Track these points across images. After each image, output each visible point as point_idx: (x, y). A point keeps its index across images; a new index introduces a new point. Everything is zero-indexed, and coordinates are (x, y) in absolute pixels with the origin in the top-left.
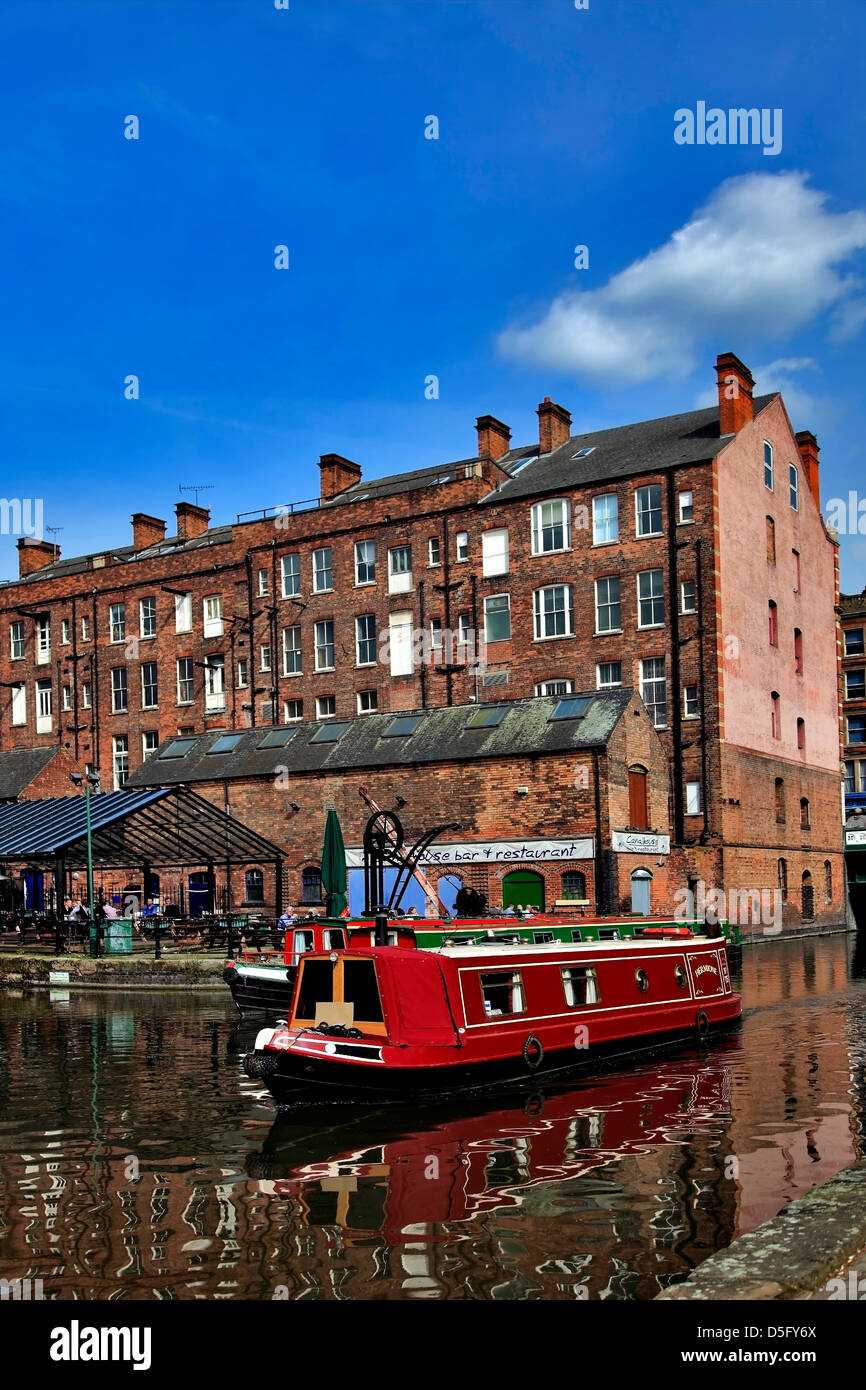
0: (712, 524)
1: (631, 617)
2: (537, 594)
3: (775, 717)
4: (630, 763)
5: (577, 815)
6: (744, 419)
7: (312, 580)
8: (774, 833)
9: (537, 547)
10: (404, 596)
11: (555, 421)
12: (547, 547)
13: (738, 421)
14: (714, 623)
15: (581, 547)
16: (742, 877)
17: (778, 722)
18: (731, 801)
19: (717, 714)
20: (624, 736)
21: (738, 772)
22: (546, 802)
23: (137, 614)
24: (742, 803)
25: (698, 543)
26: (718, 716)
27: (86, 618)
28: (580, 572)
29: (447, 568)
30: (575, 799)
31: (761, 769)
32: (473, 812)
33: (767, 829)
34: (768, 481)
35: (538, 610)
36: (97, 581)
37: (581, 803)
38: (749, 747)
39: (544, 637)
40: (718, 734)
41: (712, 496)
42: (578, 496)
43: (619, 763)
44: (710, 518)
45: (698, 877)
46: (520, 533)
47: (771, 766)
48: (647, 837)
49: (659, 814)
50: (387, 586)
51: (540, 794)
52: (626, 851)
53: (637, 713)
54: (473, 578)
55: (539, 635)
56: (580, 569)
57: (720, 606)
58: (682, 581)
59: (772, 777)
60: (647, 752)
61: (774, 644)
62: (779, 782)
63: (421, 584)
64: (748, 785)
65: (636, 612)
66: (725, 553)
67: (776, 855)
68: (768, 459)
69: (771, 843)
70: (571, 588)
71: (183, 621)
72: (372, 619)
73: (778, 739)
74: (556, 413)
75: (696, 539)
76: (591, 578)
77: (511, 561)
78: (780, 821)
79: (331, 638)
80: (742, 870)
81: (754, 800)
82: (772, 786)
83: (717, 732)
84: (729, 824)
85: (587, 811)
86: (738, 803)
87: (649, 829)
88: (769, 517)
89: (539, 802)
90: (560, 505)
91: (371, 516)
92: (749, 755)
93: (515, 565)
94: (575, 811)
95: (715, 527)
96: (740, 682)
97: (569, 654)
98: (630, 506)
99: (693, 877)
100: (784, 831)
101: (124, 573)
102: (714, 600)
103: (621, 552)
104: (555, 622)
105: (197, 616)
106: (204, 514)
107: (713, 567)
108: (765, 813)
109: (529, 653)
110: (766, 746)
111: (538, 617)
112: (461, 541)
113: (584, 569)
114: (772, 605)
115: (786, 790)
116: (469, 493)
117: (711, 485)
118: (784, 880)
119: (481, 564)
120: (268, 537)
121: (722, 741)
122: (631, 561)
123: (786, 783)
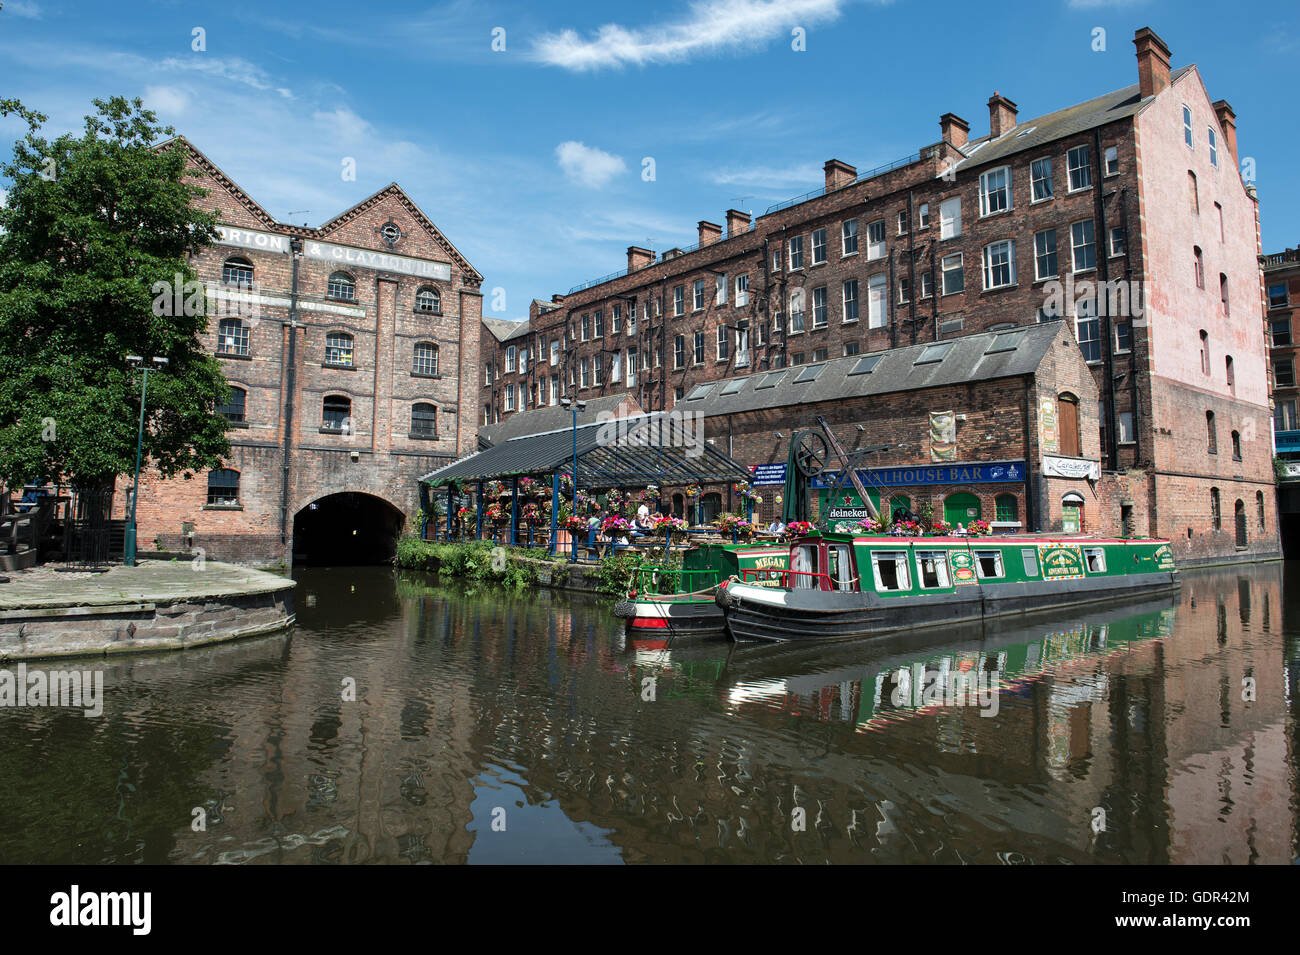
0: (1136, 173)
1: (1066, 264)
2: (986, 250)
3: (1204, 354)
4: (1059, 391)
5: (1009, 440)
6: (1163, 84)
7: (810, 255)
8: (1206, 463)
9: (984, 209)
10: (878, 262)
11: (1002, 111)
12: (993, 208)
13: (1157, 85)
14: (1140, 263)
15: (1021, 206)
16: (1175, 504)
17: (1208, 358)
18: (1163, 431)
19: (1146, 348)
20: (1053, 364)
21: (1169, 403)
22: (982, 428)
23: (691, 293)
24: (1174, 433)
25: (1123, 192)
26: (1147, 350)
27: (659, 298)
28: (1021, 228)
29: (910, 236)
30: (1007, 425)
31: (1192, 402)
32: (918, 438)
33: (1200, 460)
34: (1188, 140)
35: (986, 265)
36: (666, 270)
37: (1012, 428)
38: (1179, 380)
39: (992, 286)
40: (1148, 367)
41: (1134, 149)
42: (1017, 162)
43: (1049, 390)
44: (1133, 168)
45: (1131, 503)
46: (971, 199)
47: (1201, 400)
48: (1078, 462)
49: (1091, 442)
50: (866, 254)
51: (976, 421)
52: (1056, 474)
53: (1065, 344)
54: (933, 241)
55: (987, 286)
56: (1020, 225)
57: (1146, 248)
58: (1111, 228)
59: (1203, 410)
60: (1077, 381)
61: (1201, 286)
62: (1210, 415)
63: (892, 250)
64: (1179, 416)
65: (1070, 258)
66: (1148, 200)
67: (1209, 484)
68: (1187, 121)
69: (1203, 473)
70: (1014, 242)
71: (721, 298)
72: (855, 283)
73: (1208, 374)
74: (1004, 105)
75: (1122, 188)
76: (1031, 232)
77: (963, 223)
78: (1213, 450)
79: (825, 300)
80: (1175, 498)
81: (1186, 431)
82: (1204, 418)
83: (1147, 365)
84: (1162, 453)
85: (1018, 436)
86: (1169, 433)
87: (1081, 455)
88: (1191, 173)
89: (976, 429)
90: (1003, 171)
91: (854, 199)
92: (1178, 388)
93: (967, 227)
94: (1007, 435)
95: (1139, 176)
96: (1169, 319)
97: (1013, 300)
98: (1062, 166)
99: (1126, 503)
100: (1216, 461)
101: (684, 262)
102: (1139, 241)
103: (1056, 207)
104: (1001, 272)
105: (731, 293)
106: (747, 217)
107: (1138, 212)
108: (1197, 443)
109: (979, 302)
110: (1197, 380)
111: (987, 270)
112: (924, 210)
113: (1024, 224)
114: (1198, 251)
115: (1217, 422)
116: (930, 171)
117: (1134, 139)
118: (1217, 508)
119: (939, 229)
120: (780, 224)
121: (1151, 372)
122: (1064, 214)
123: (1216, 416)
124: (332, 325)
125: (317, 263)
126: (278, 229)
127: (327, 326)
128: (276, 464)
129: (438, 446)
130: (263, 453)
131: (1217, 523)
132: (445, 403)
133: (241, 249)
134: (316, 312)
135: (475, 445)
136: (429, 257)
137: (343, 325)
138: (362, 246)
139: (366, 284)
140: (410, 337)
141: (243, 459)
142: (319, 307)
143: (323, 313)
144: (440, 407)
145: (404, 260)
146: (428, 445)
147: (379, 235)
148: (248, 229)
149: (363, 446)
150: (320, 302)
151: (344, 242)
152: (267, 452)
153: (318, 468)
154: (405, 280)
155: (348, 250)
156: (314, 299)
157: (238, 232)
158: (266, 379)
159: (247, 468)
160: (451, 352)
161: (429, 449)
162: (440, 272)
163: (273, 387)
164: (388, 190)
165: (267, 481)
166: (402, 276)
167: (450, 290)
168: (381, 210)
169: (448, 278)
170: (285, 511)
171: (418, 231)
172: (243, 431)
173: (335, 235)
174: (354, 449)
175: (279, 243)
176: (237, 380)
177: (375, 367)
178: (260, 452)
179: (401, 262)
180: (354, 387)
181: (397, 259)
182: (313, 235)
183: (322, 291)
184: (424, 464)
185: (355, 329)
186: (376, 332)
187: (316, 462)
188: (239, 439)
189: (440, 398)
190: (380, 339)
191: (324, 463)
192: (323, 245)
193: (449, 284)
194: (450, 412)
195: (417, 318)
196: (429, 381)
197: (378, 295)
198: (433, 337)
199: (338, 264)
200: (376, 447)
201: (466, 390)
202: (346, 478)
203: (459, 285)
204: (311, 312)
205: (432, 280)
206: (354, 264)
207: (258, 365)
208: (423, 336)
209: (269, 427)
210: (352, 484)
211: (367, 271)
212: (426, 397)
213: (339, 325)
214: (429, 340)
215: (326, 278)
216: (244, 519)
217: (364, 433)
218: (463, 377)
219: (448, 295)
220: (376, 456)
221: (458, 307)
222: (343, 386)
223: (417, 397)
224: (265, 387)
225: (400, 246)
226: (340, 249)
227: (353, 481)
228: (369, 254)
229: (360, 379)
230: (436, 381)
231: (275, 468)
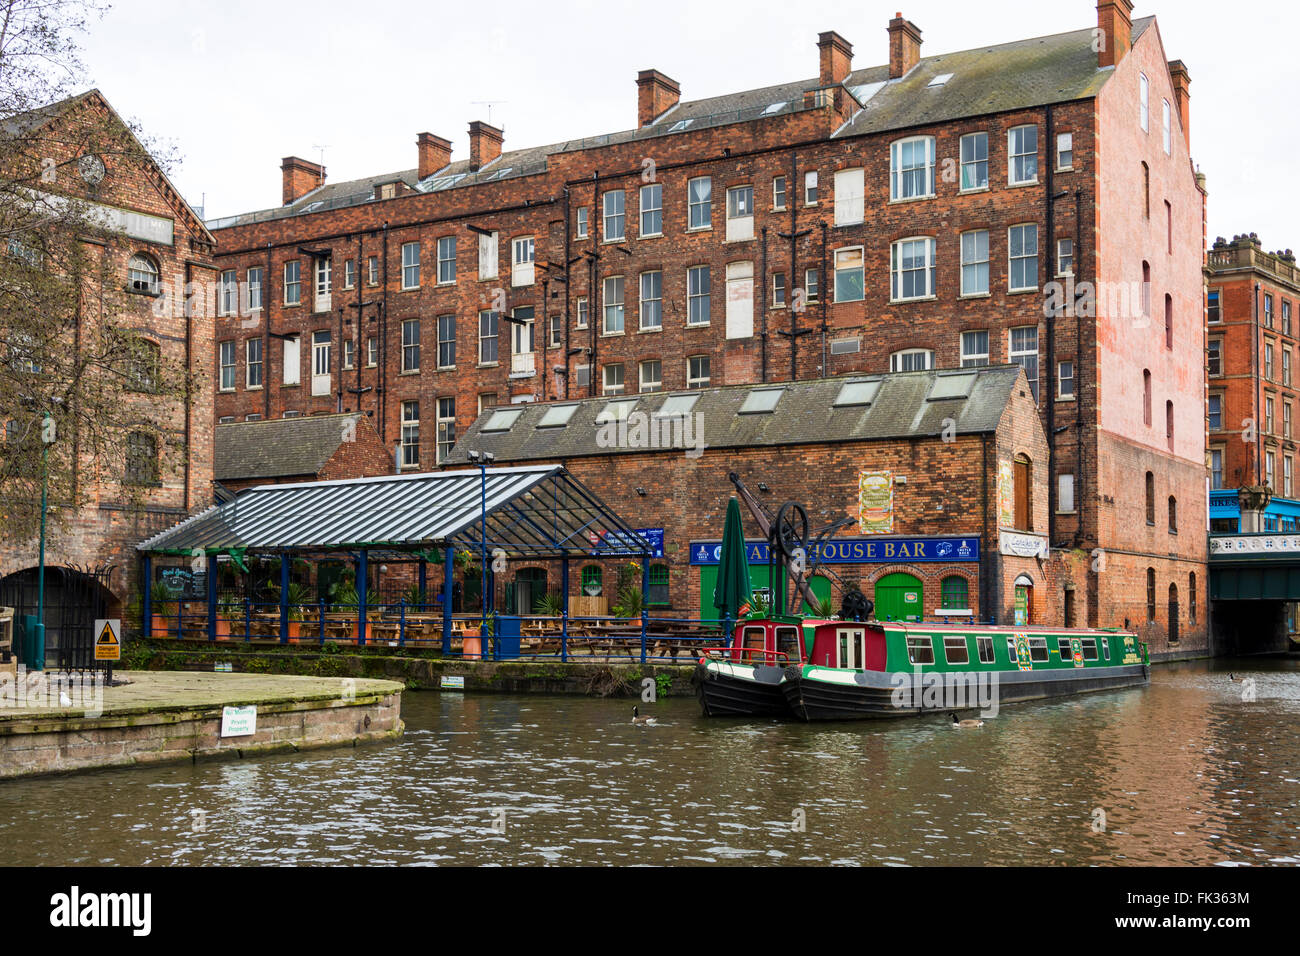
0: (1093, 173)
1: (1001, 279)
2: (895, 247)
3: (1146, 399)
4: (1015, 452)
5: (961, 511)
6: (1123, 49)
7: (638, 223)
8: (1144, 538)
9: (896, 192)
10: (744, 244)
11: (906, 39)
12: (907, 192)
13: (1119, 52)
15: (945, 194)
16: (1116, 589)
17: (1150, 405)
18: (1107, 498)
19: (1094, 395)
20: (1011, 420)
21: (1113, 465)
22: (926, 495)
23: (434, 256)
24: (1116, 500)
25: (1078, 195)
26: (1095, 398)
27: (374, 258)
28: (944, 224)
29: (795, 213)
31: (1133, 459)
33: (1138, 533)
35: (895, 267)
36: (388, 215)
38: (1122, 434)
39: (901, 298)
40: (1095, 419)
41: (1093, 140)
42: (944, 133)
43: (1007, 452)
44: (1090, 166)
45: (1073, 587)
46: (878, 175)
47: (1143, 458)
48: (1030, 538)
49: (1041, 513)
50: (724, 232)
53: (1022, 394)
54: (824, 226)
55: (895, 296)
56: (944, 219)
57: (1100, 270)
58: (1059, 238)
59: (1144, 471)
60: (1031, 439)
62: (1149, 477)
63: (764, 231)
64: (1122, 480)
65: (1006, 272)
66: (1105, 207)
67: (1143, 564)
69: (1140, 550)
70: (934, 240)
71: (489, 267)
72: (704, 271)
73: (1149, 425)
74: (907, 31)
75: (1075, 189)
76: (956, 231)
77: (866, 207)
78: (1150, 523)
79: (659, 292)
80: (1115, 581)
81: (1126, 497)
82: (1143, 481)
83: (1094, 417)
84: (1105, 526)
86: (1112, 502)
88: (1143, 163)
89: (918, 494)
90: (924, 143)
91: (708, 148)
92: (1123, 443)
93: (871, 212)
95: (1097, 176)
96: (1117, 357)
97: (929, 319)
98: (1001, 148)
99: (1069, 587)
100: (1153, 534)
101: (420, 206)
102: (1093, 261)
103: (991, 202)
104: (913, 280)
105: (504, 264)
107: (1093, 223)
108: (1136, 513)
109: (884, 317)
110: (1136, 434)
111: (895, 274)
112: (811, 181)
113: (948, 219)
114: (1146, 266)
115: (1156, 486)
116: (821, 126)
117: (1093, 128)
118: (1151, 593)
119: (832, 210)
120: (587, 169)
121: (1099, 427)
122: (1002, 212)
123: (1156, 478)
131: (1152, 610)
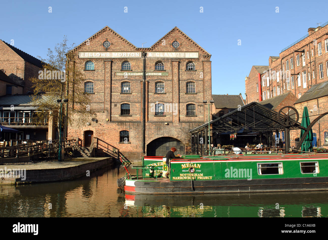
124: (157, 80)
125: (151, 59)
126: (138, 50)
127: (155, 80)
128: (141, 128)
129: (197, 119)
130: (136, 125)
132: (199, 103)
133: (126, 58)
134: (151, 76)
135: (211, 118)
136: (190, 51)
137: (161, 79)
138: (166, 51)
139: (168, 64)
140: (184, 80)
141: (130, 127)
142: (152, 74)
143: (153, 76)
144: (196, 105)
145: (181, 53)
146: (193, 119)
147: (172, 46)
148: (129, 52)
149: (169, 120)
150: (153, 72)
151: (160, 50)
152: (137, 124)
153: (154, 129)
154: (182, 60)
155: (161, 53)
156: (151, 72)
157: (125, 53)
158: (136, 100)
159: (131, 130)
160: (200, 84)
161: (193, 120)
162: (195, 55)
163: (138, 102)
164: (174, 30)
165: (138, 134)
166: (180, 59)
167: (199, 61)
168: (172, 37)
169: (198, 57)
170: (144, 144)
171: (185, 42)
172: (130, 118)
173: (156, 48)
174: (166, 122)
175: (138, 55)
176: (127, 101)
177: (173, 93)
178: (135, 124)
179: (180, 54)
180: (165, 100)
181: (178, 53)
182: (149, 50)
183: (153, 68)
184: (191, 126)
185: (165, 80)
186: (172, 80)
187: (153, 127)
188: (129, 120)
189: (197, 102)
190: (173, 82)
191: (156, 127)
192: (152, 53)
193: (198, 59)
194: (201, 106)
195: (187, 73)
196: (192, 95)
197: (172, 67)
198: (193, 79)
199: (158, 58)
200: (174, 121)
201: (206, 98)
202: (163, 132)
203: (202, 59)
204: (150, 76)
205: (191, 59)
206: (163, 57)
207: (133, 96)
208: (189, 79)
209: (137, 116)
210: (166, 134)
211: (168, 59)
212: (191, 101)
213: (159, 79)
214: (192, 81)
215: (154, 64)
216: (131, 146)
217: (169, 116)
218: (205, 93)
219: (198, 64)
220: (174, 124)
221: (202, 67)
222: (162, 100)
223: (188, 102)
224: (136, 103)
225: (179, 48)
226: (158, 53)
227: (166, 133)
228: (168, 53)
229: (167, 97)
230: (195, 95)
231: (140, 130)
